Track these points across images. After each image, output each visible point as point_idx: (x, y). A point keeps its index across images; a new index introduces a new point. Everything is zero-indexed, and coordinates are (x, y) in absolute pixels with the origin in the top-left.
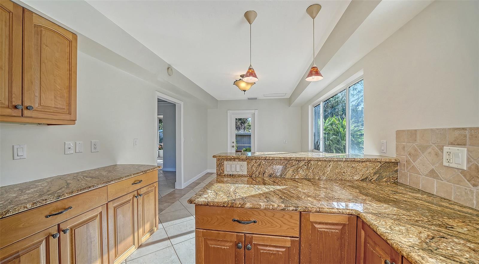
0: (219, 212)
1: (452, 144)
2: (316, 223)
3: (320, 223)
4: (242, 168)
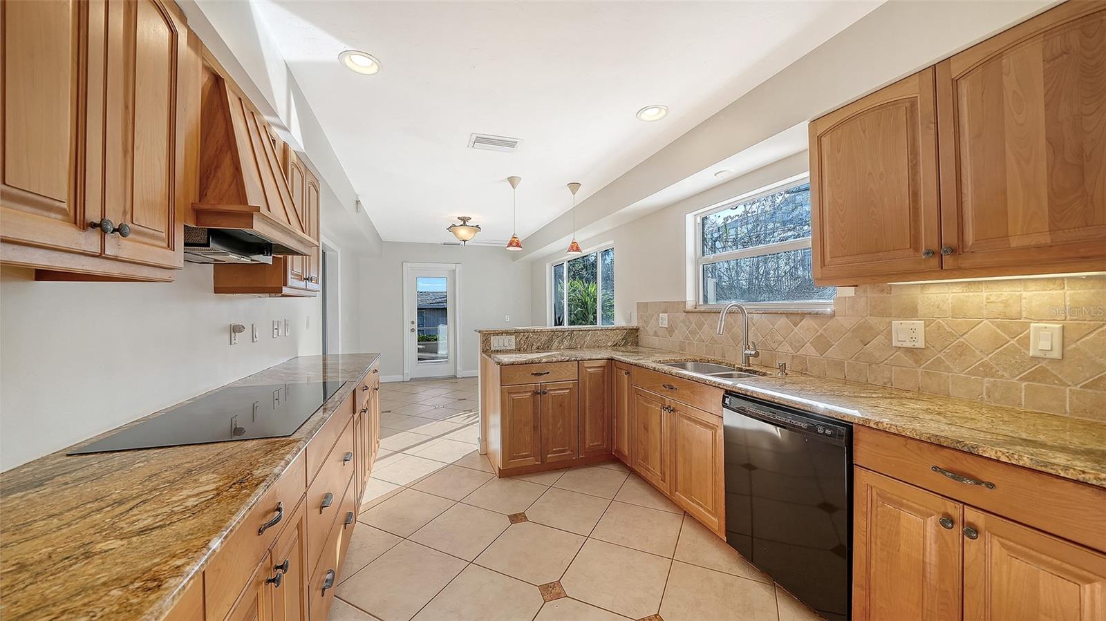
0: (521, 369)
1: (663, 312)
2: (588, 368)
3: (591, 367)
4: (510, 342)
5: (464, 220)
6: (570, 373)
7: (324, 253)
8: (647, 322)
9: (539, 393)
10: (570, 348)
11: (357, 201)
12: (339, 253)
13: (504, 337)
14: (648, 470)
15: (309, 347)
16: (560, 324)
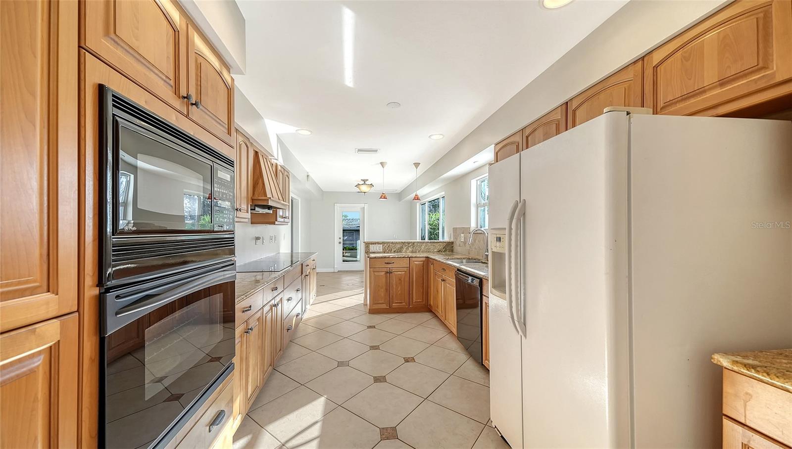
0: (379, 260)
1: (462, 233)
3: (416, 261)
4: (379, 248)
5: (365, 181)
6: (405, 263)
7: (292, 201)
8: (456, 239)
9: (389, 273)
10: (412, 252)
11: (308, 176)
12: (300, 200)
13: (377, 245)
14: (438, 312)
15: (285, 248)
16: (424, 240)
